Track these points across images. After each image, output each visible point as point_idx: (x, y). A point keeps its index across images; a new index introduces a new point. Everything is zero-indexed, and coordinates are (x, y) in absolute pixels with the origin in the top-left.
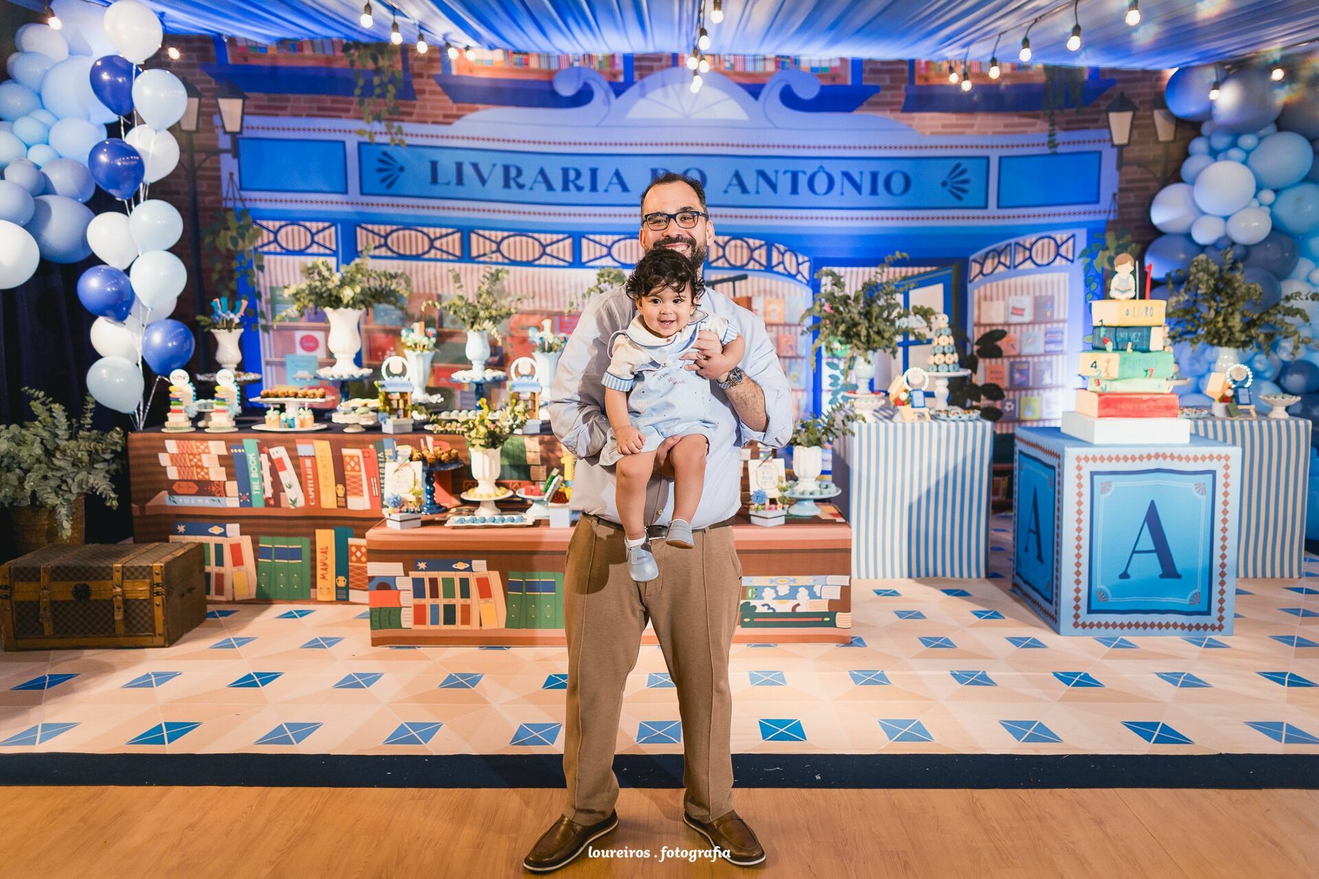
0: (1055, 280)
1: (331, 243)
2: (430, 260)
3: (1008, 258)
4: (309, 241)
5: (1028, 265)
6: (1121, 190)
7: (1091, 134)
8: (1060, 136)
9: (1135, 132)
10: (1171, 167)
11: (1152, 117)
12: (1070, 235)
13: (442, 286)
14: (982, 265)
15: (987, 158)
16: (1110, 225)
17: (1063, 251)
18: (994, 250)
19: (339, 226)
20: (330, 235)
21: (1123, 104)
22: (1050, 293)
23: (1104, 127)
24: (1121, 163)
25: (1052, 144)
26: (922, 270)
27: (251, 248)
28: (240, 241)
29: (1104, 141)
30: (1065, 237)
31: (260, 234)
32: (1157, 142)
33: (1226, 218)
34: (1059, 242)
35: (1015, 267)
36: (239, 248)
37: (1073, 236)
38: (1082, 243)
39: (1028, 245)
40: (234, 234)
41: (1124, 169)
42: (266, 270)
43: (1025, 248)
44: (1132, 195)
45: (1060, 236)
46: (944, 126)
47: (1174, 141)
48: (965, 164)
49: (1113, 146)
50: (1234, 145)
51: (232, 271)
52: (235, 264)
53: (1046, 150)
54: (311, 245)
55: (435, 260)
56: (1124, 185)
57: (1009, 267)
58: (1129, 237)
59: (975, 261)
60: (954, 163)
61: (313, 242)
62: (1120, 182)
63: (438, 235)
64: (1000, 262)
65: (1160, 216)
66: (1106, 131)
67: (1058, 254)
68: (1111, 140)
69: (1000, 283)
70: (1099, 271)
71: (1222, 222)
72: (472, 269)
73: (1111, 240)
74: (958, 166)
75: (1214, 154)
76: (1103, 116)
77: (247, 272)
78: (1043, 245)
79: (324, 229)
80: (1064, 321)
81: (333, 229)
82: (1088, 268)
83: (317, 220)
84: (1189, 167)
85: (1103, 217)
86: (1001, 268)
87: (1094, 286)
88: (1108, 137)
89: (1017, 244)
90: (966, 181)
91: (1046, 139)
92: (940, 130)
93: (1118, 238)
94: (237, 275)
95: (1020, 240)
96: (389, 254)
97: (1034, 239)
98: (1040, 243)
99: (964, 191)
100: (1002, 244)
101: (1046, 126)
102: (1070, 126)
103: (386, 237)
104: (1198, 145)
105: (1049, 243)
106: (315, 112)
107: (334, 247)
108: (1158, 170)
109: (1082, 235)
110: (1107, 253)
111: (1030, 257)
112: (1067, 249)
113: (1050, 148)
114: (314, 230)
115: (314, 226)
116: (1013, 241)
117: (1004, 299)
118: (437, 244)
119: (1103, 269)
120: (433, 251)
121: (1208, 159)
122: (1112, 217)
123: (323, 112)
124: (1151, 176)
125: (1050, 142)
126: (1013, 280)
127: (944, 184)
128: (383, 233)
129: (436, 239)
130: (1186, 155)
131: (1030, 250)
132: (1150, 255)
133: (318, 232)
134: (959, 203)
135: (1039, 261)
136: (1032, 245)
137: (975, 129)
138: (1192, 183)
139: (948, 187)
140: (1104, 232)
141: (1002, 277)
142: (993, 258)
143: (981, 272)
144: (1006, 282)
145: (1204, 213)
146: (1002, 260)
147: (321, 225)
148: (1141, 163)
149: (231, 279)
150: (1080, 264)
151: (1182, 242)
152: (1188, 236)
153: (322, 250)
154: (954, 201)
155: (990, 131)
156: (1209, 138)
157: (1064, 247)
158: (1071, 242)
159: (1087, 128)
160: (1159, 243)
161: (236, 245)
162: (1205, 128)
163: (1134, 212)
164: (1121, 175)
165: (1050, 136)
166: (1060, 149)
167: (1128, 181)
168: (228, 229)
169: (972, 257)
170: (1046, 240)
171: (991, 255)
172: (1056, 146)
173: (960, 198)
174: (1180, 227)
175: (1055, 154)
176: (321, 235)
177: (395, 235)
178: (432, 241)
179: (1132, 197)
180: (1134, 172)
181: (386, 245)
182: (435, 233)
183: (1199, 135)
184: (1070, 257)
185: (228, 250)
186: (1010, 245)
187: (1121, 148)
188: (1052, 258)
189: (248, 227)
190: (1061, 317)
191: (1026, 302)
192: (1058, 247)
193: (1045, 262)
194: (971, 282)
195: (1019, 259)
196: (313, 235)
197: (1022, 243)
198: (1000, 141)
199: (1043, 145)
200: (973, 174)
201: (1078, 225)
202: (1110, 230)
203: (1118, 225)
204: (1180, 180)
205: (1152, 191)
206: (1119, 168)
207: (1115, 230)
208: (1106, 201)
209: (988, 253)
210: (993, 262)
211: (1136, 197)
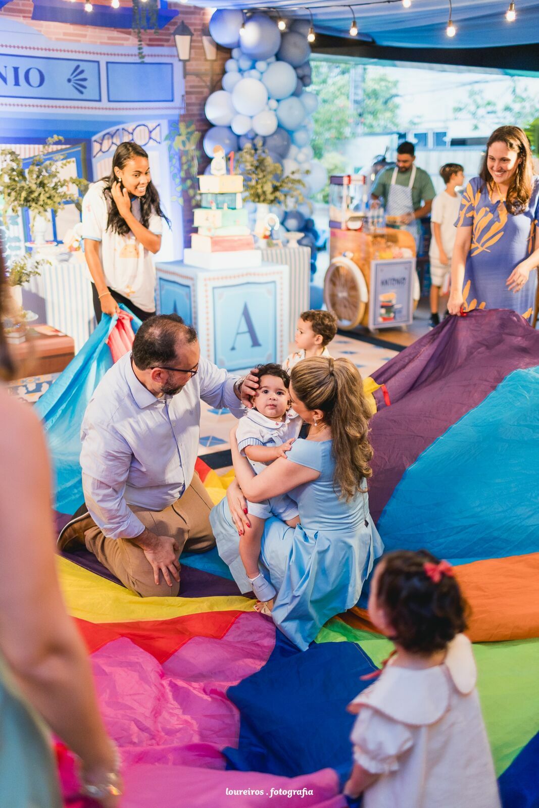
6: (187, 93)
7: (164, 50)
8: (146, 50)
9: (193, 51)
10: (216, 78)
12: (157, 124)
14: (101, 144)
15: (100, 63)
16: (182, 118)
17: (153, 135)
18: (108, 134)
21: (184, 30)
23: (172, 46)
24: (186, 74)
25: (141, 55)
29: (174, 56)
32: (206, 60)
33: (251, 117)
37: (159, 125)
38: (164, 130)
39: (131, 131)
41: (188, 78)
43: (129, 133)
44: (193, 96)
45: (151, 125)
46: (64, 34)
47: (215, 60)
48: (83, 66)
49: (180, 60)
50: (253, 67)
53: (137, 59)
56: (189, 90)
58: (193, 127)
59: (95, 141)
60: (76, 63)
62: (186, 87)
64: (113, 143)
65: (212, 113)
66: (174, 49)
67: (150, 138)
68: (178, 56)
70: (177, 150)
71: (249, 120)
73: (182, 127)
74: (78, 66)
75: (242, 72)
76: (172, 38)
78: (140, 130)
82: (170, 148)
84: (227, 80)
85: (177, 112)
87: (174, 161)
88: (176, 53)
89: (123, 129)
90: (85, 80)
91: (136, 52)
92: (62, 37)
93: (187, 127)
95: (125, 126)
97: (134, 126)
98: (137, 129)
99: (84, 87)
100: (113, 129)
101: (138, 42)
102: (151, 43)
104: (231, 65)
105: (143, 129)
108: (207, 80)
109: (164, 125)
110: (181, 138)
112: (156, 134)
113: (140, 58)
116: (120, 127)
119: (179, 150)
121: (238, 75)
122: (182, 112)
124: (203, 84)
125: (140, 53)
127: (69, 80)
130: (224, 72)
131: (134, 134)
132: (208, 140)
134: (81, 96)
136: (134, 130)
137: (87, 39)
138: (231, 92)
139: (72, 83)
140: (177, 122)
142: (108, 139)
143: (101, 150)
145: (238, 113)
146: (115, 141)
148: (198, 75)
150: (165, 144)
151: (226, 131)
152: (230, 128)
154: (77, 95)
156: (238, 61)
157: (154, 132)
158: (158, 129)
159: (163, 46)
160: (212, 132)
162: (235, 53)
163: (195, 110)
164: (186, 82)
165: (140, 49)
166: (147, 60)
167: (190, 87)
169: (94, 138)
170: (141, 127)
171: (106, 137)
172: (143, 57)
173: (82, 93)
174: (225, 122)
175: (143, 63)
179: (194, 98)
180: (193, 80)
183: (231, 58)
184: (158, 140)
186: (118, 129)
187: (185, 62)
188: (147, 141)
192: (150, 132)
194: (95, 157)
197: (126, 128)
198: (105, 49)
199: (135, 55)
200: (89, 72)
201: (161, 117)
202: (182, 121)
203: (186, 118)
204: (222, 88)
205: (205, 95)
206: (185, 77)
207: (184, 121)
208: (178, 101)
209: (104, 136)
210: (108, 143)
211: (197, 98)
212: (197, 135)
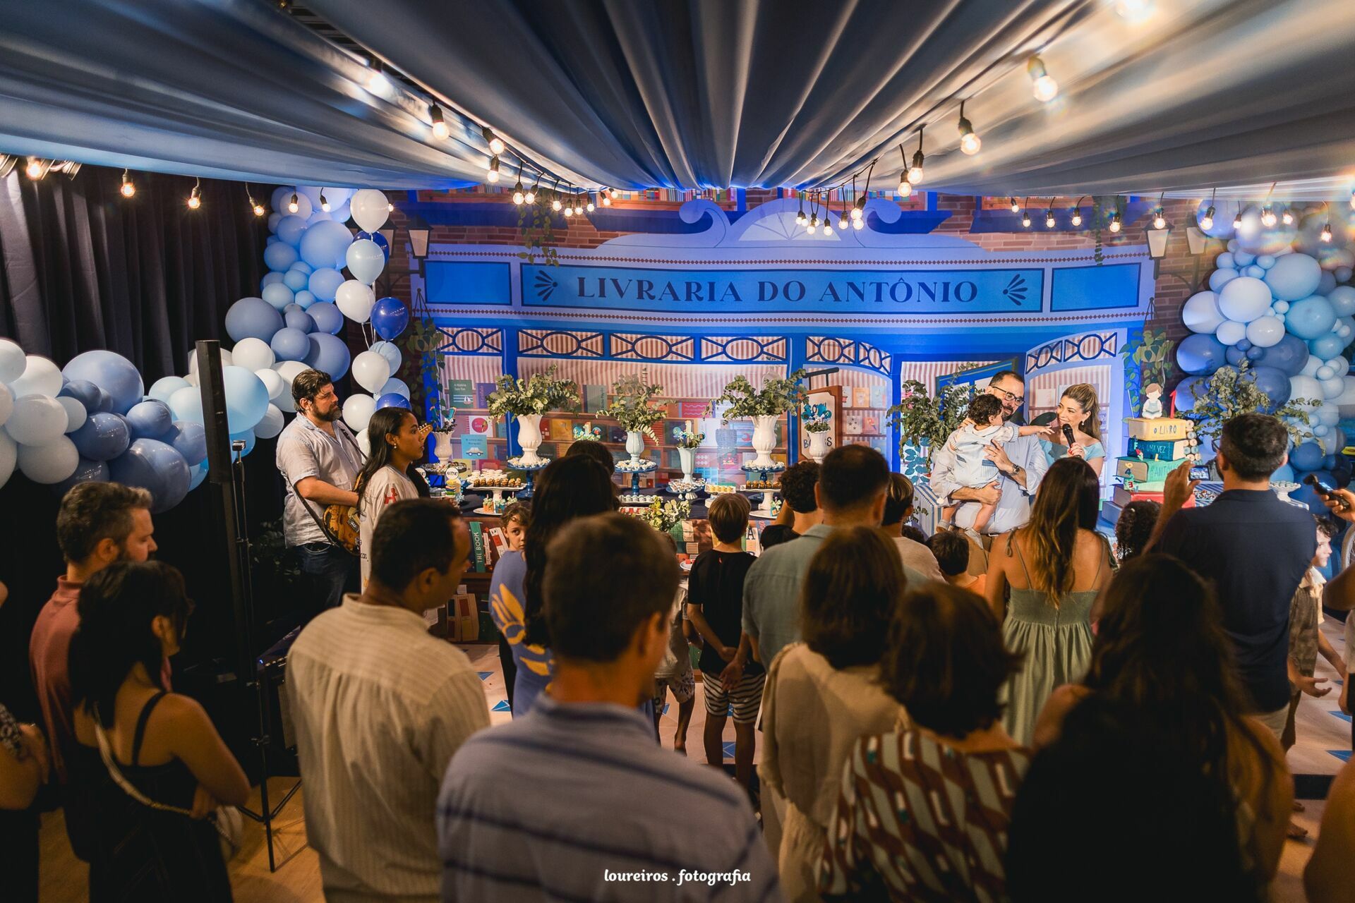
0: (1100, 371)
1: (498, 345)
2: (577, 358)
3: (1060, 353)
4: (480, 344)
5: (1077, 358)
6: (1157, 295)
7: (1132, 249)
8: (1106, 251)
9: (1171, 246)
10: (1201, 275)
11: (1185, 234)
12: (1113, 333)
13: (587, 379)
14: (1037, 359)
15: (1043, 270)
16: (1148, 325)
17: (1106, 346)
18: (1047, 346)
19: (505, 331)
20: (497, 338)
22: (1095, 382)
23: (1143, 243)
24: (1157, 273)
25: (1098, 258)
26: (986, 363)
27: (435, 349)
28: (425, 343)
29: (1144, 254)
30: (1108, 336)
31: (440, 338)
32: (1190, 254)
33: (1247, 324)
34: (1104, 340)
35: (1065, 360)
36: (425, 350)
37: (1116, 334)
38: (1123, 340)
39: (1076, 343)
40: (421, 338)
41: (1161, 278)
42: (446, 366)
43: (1074, 345)
44: (1167, 299)
45: (1104, 334)
46: (1005, 244)
47: (1203, 254)
48: (1023, 275)
49: (1151, 258)
50: (1254, 263)
51: (419, 368)
52: (421, 362)
53: (1093, 263)
54: (482, 347)
55: (582, 358)
56: (1161, 291)
57: (1060, 361)
58: (1164, 335)
59: (1030, 355)
60: (1014, 274)
61: (483, 344)
62: (1157, 288)
63: (584, 338)
64: (1052, 357)
65: (1190, 319)
66: (1146, 245)
67: (1102, 349)
68: (1150, 253)
69: (1052, 373)
70: (1138, 363)
71: (1243, 327)
72: (612, 364)
73: (1148, 337)
74: (1018, 276)
75: (1239, 270)
76: (1143, 233)
77: (431, 370)
78: (1089, 341)
79: (493, 334)
80: (1107, 405)
81: (500, 333)
82: (1128, 361)
83: (487, 327)
84: (1217, 279)
85: (1142, 318)
86: (1053, 361)
87: (1133, 376)
88: (1147, 251)
89: (1067, 341)
90: (1025, 290)
91: (1093, 254)
92: (1002, 247)
93: (1154, 336)
94: (423, 371)
95: (1070, 338)
96: (545, 353)
97: (1081, 338)
98: (1087, 340)
99: (1023, 298)
100: (1055, 341)
101: (1094, 243)
102: (1114, 243)
103: (542, 340)
104: (1225, 261)
105: (1095, 340)
106: (487, 240)
107: (500, 349)
108: (1190, 279)
109: (1123, 334)
110: (1145, 348)
111: (1078, 352)
112: (1110, 345)
113: (1096, 261)
114: (484, 335)
115: (484, 331)
116: (1063, 339)
117: (1055, 387)
118: (584, 344)
119: (1141, 362)
120: (580, 351)
121: (1233, 273)
122: (1149, 318)
123: (492, 240)
124: (1184, 283)
125: (1096, 256)
126: (1063, 371)
127: (1005, 292)
128: (539, 337)
129: (583, 340)
130: (1215, 268)
131: (1078, 346)
132: (1182, 351)
133: (488, 336)
134: (1019, 308)
135: (1086, 356)
136: (1080, 342)
137: (1032, 246)
138: (1219, 291)
139: (1008, 294)
140: (1142, 330)
141: (1054, 369)
142: (1047, 353)
143: (1036, 365)
144: (1058, 372)
145: (1228, 319)
146: (1054, 354)
147: (490, 331)
148: (1174, 273)
149: (418, 374)
150: (1121, 358)
151: (1209, 341)
152: (1214, 336)
153: (490, 351)
154: (1015, 307)
155: (1045, 247)
156: (1234, 254)
157: (1108, 343)
158: (1114, 338)
159: (1129, 245)
160: (1189, 341)
161: (422, 347)
162: (1232, 247)
163: (1168, 314)
164: (1157, 283)
165: (1097, 251)
166: (1105, 262)
167: (1163, 288)
168: (416, 334)
169: (1028, 352)
170: (1092, 338)
171: (1044, 350)
172: (1102, 259)
173: (1018, 303)
174: (1208, 329)
175: (1101, 266)
176: (490, 338)
177: (549, 337)
178: (579, 342)
179: (1167, 302)
180: (1170, 280)
181: (542, 345)
182: (582, 336)
183: (1226, 251)
184: (1113, 352)
185: (416, 351)
186: (1061, 341)
187: (1158, 260)
188: (1097, 353)
189: (432, 333)
190: (1104, 402)
192: (1103, 343)
193: (1091, 357)
194: (1027, 373)
195: (1069, 353)
196: (483, 338)
197: (1071, 340)
198: (1053, 255)
199: (1091, 258)
200: (1030, 283)
201: (1120, 325)
202: (1148, 329)
203: (1154, 324)
204: (1208, 289)
205: (1184, 296)
206: (1156, 277)
207: (1151, 329)
208: (1144, 305)
209: (1042, 349)
210: (1046, 357)
211: (1171, 301)
212: (1169, 344)
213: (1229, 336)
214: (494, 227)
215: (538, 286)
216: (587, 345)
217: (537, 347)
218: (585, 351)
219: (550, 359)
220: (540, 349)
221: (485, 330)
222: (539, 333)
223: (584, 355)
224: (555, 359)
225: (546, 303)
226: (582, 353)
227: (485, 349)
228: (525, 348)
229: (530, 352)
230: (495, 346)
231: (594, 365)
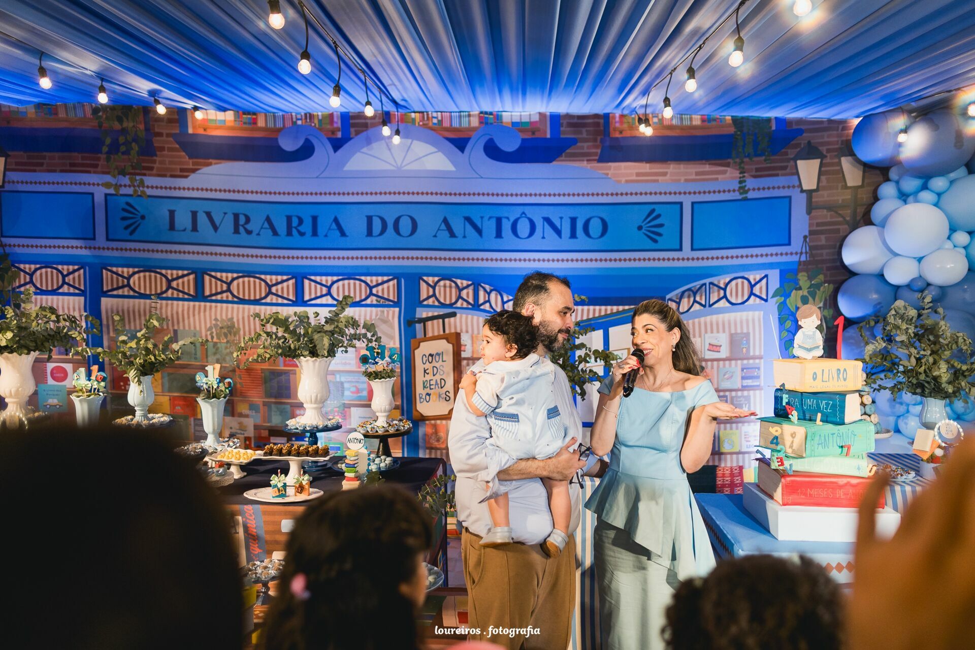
0: (750, 318)
1: (80, 284)
2: (167, 299)
3: (704, 297)
4: (60, 283)
5: (723, 303)
6: (811, 233)
7: (780, 181)
8: (750, 183)
9: (823, 178)
10: (861, 210)
11: (840, 164)
12: (763, 275)
13: (178, 323)
14: (678, 304)
15: (681, 204)
16: (803, 266)
17: (756, 290)
18: (689, 290)
19: (87, 268)
20: (79, 276)
21: (811, 152)
22: (745, 331)
23: (792, 174)
24: (810, 208)
25: (743, 190)
26: (621, 308)
27: (10, 288)
29: (794, 187)
30: (758, 278)
32: (846, 187)
33: (920, 260)
34: (753, 283)
35: (710, 306)
37: (766, 276)
38: (775, 283)
39: (722, 286)
41: (814, 213)
43: (720, 288)
44: (823, 237)
45: (754, 276)
46: (638, 174)
47: (862, 186)
48: (659, 210)
49: (802, 191)
50: (925, 187)
53: (737, 196)
54: (62, 286)
55: (172, 299)
56: (815, 228)
57: (704, 306)
58: (821, 277)
59: (671, 300)
60: (649, 208)
61: (64, 283)
62: (810, 225)
63: (175, 276)
64: (695, 301)
65: (850, 257)
66: (796, 177)
67: (752, 294)
68: (800, 185)
69: (696, 320)
71: (916, 263)
72: (205, 306)
73: (803, 279)
74: (653, 211)
75: (904, 197)
76: (792, 163)
78: (737, 285)
79: (74, 271)
80: (760, 358)
81: (82, 271)
82: (782, 307)
83: (68, 264)
84: (880, 209)
85: (795, 258)
86: (697, 307)
87: (788, 324)
88: (797, 183)
89: (711, 283)
90: (661, 225)
91: (736, 186)
92: (634, 178)
93: (810, 278)
95: (714, 280)
96: (132, 293)
97: (728, 280)
98: (734, 283)
99: (660, 235)
100: (697, 284)
101: (737, 174)
102: (760, 173)
103: (128, 279)
104: (887, 190)
105: (743, 283)
106: (68, 168)
107: (82, 288)
108: (848, 213)
109: (775, 277)
110: (800, 293)
111: (725, 296)
112: (761, 288)
113: (741, 194)
114: (65, 273)
115: (65, 269)
116: (707, 281)
117: (700, 336)
118: (174, 284)
120: (170, 291)
121: (898, 203)
122: (803, 258)
123: (74, 168)
124: (841, 219)
125: (740, 188)
126: (708, 318)
127: (640, 228)
128: (126, 275)
129: (173, 280)
130: (876, 199)
131: (725, 290)
132: (843, 295)
133: (69, 274)
134: (654, 246)
135: (733, 301)
136: (727, 285)
137: (668, 177)
138: (883, 225)
139: (643, 231)
140: (796, 272)
141: (698, 315)
142: (689, 297)
144: (702, 319)
145: (896, 255)
146: (698, 299)
147: (71, 268)
148: (830, 208)
150: (773, 303)
151: (874, 281)
152: (881, 276)
153: (72, 290)
154: (650, 244)
155: (683, 179)
156: (897, 182)
157: (758, 286)
158: (764, 281)
159: (777, 175)
160: (852, 281)
162: (893, 174)
163: (825, 254)
164: (810, 219)
165: (740, 182)
166: (751, 195)
167: (818, 225)
169: (668, 297)
170: (740, 281)
171: (686, 294)
172: (747, 192)
173: (655, 241)
174: (873, 268)
175: (746, 199)
176: (71, 277)
177: (136, 276)
178: (169, 282)
179: (822, 240)
180: (824, 215)
181: (128, 285)
182: (172, 275)
183: (887, 179)
184: (764, 296)
186: (705, 284)
187: (810, 193)
188: (746, 297)
189: (8, 270)
190: (757, 353)
191: (723, 339)
192: (752, 286)
193: (740, 301)
195: (714, 298)
196: (64, 277)
197: (716, 282)
198: (691, 187)
199: (734, 191)
200: (668, 219)
201: (771, 266)
202: (802, 271)
203: (810, 265)
204: (869, 222)
205: (842, 234)
206: (809, 212)
207: (807, 271)
208: (797, 243)
209: (683, 292)
210: (689, 301)
211: (827, 239)
212: (828, 288)
213: (898, 274)
214: (76, 154)
215: (124, 219)
216: (178, 285)
217: (123, 287)
218: (175, 292)
219: (137, 301)
220: (126, 289)
221: (65, 267)
222: (126, 271)
223: (175, 296)
224: (142, 301)
225: (132, 237)
226: (172, 294)
227: (65, 289)
228: (110, 288)
229: (115, 293)
230: (77, 285)
231: (186, 307)
